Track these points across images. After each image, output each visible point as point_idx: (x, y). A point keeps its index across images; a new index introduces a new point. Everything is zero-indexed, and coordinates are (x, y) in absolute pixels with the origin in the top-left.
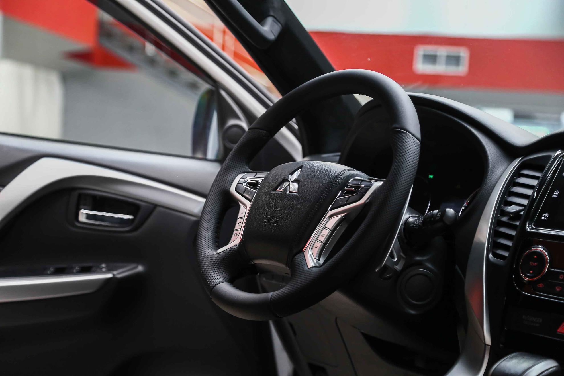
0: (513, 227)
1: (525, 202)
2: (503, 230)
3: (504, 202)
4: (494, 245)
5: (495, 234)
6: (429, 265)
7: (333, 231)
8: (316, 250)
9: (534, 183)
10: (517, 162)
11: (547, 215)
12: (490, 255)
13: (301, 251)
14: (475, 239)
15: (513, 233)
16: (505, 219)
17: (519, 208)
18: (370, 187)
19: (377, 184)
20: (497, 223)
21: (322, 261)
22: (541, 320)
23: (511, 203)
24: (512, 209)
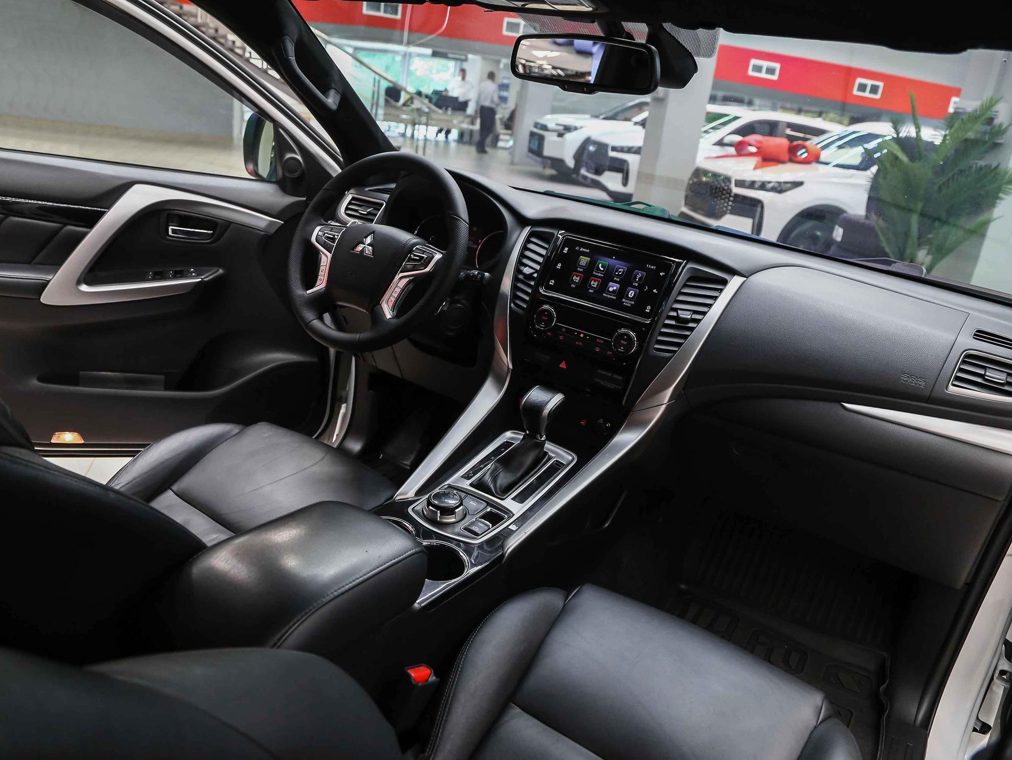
0: (530, 286)
1: (538, 267)
2: (520, 285)
3: (520, 263)
4: (515, 297)
5: (515, 288)
6: (463, 302)
7: (403, 290)
8: (391, 304)
9: (543, 252)
10: (527, 230)
11: (553, 281)
12: (512, 305)
13: (378, 303)
14: (500, 291)
15: (530, 291)
16: (521, 277)
17: (532, 271)
18: (433, 257)
19: (438, 256)
20: (516, 279)
21: (395, 313)
22: (549, 357)
23: (526, 265)
24: (527, 271)
